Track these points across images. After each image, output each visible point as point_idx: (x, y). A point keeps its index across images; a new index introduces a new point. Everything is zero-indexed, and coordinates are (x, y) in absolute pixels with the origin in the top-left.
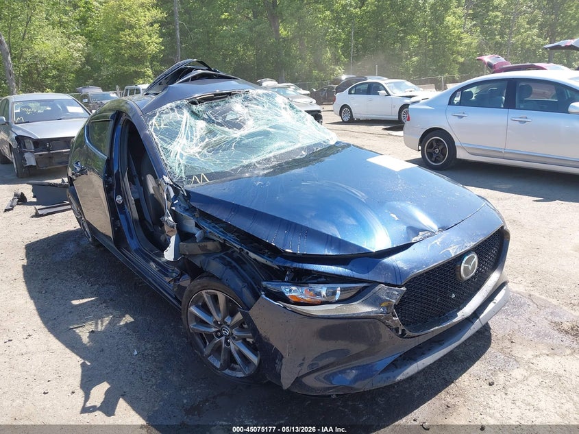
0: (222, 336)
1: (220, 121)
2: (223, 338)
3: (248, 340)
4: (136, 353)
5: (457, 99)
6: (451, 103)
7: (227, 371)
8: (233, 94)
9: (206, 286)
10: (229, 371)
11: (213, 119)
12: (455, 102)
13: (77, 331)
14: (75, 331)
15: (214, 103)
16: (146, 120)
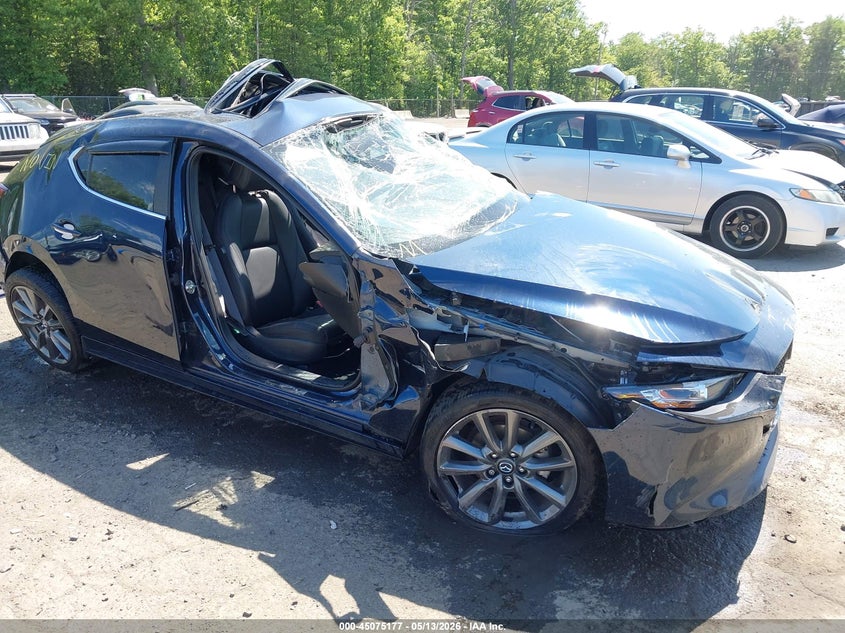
0: (496, 474)
1: (364, 159)
2: (499, 478)
3: (541, 473)
4: (334, 526)
5: (516, 136)
6: (509, 140)
7: (502, 524)
8: (369, 119)
9: (488, 404)
10: (504, 523)
11: (355, 155)
12: (515, 139)
13: (193, 509)
14: (190, 511)
15: (351, 131)
16: (273, 155)
